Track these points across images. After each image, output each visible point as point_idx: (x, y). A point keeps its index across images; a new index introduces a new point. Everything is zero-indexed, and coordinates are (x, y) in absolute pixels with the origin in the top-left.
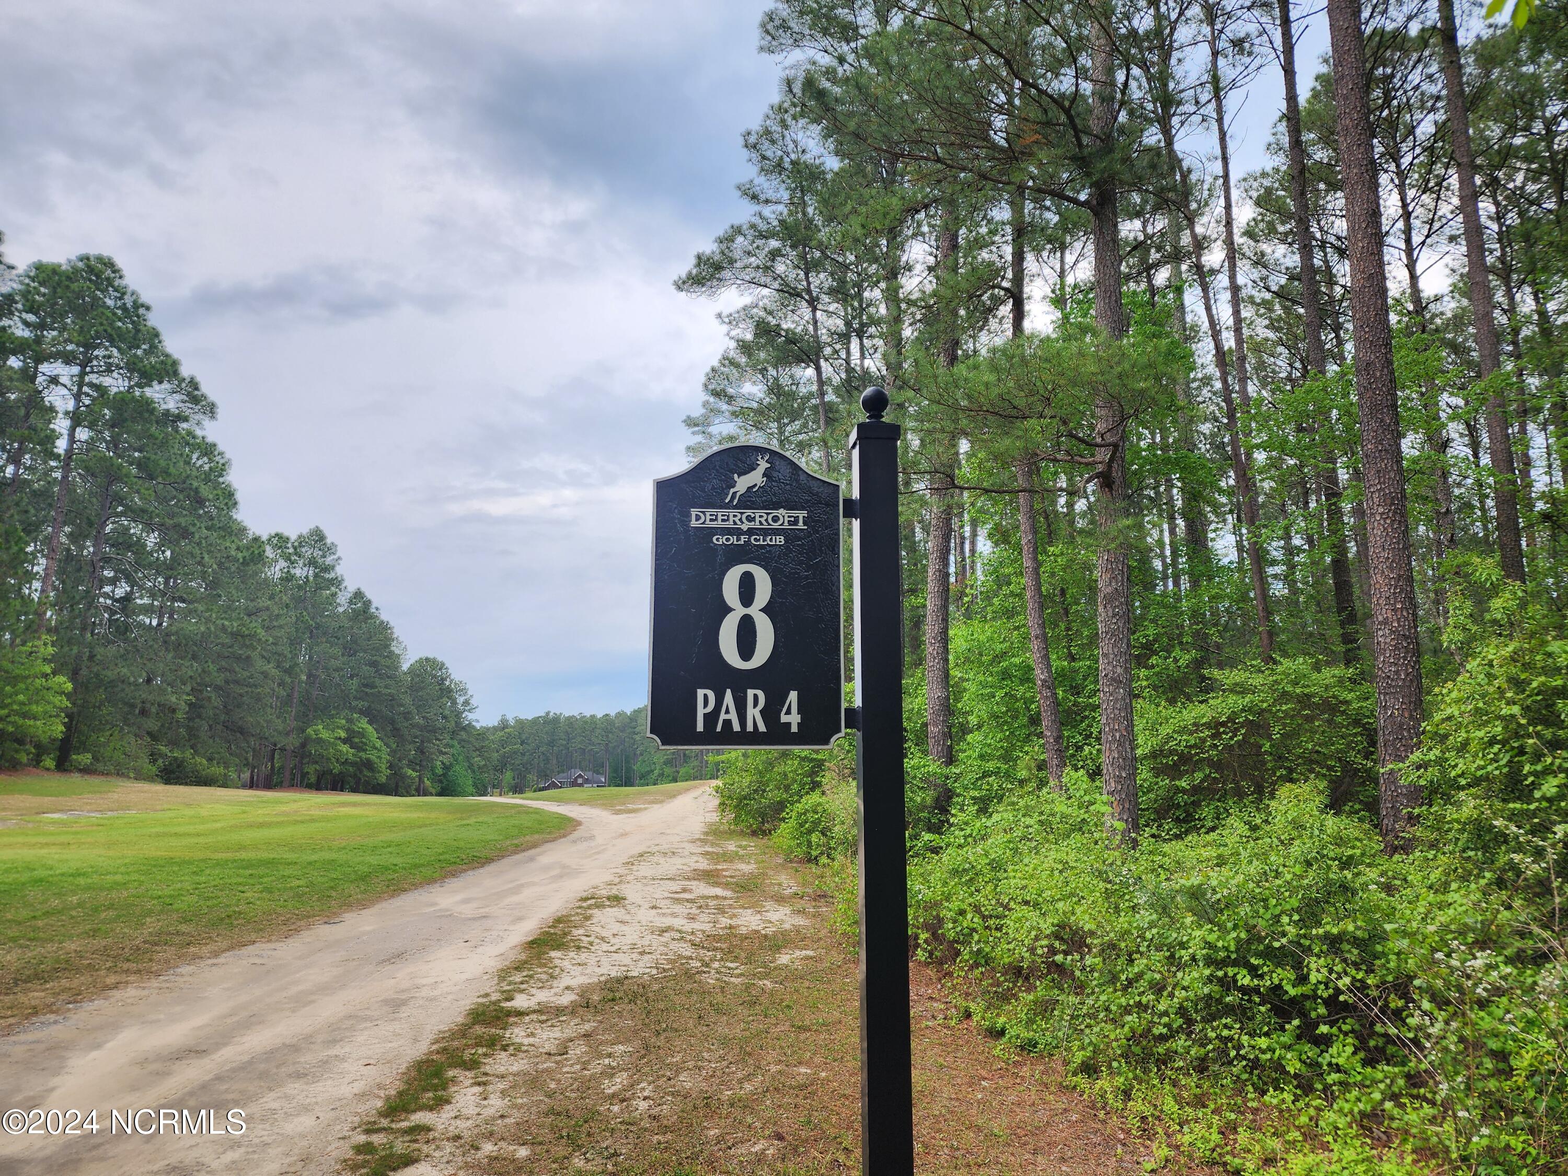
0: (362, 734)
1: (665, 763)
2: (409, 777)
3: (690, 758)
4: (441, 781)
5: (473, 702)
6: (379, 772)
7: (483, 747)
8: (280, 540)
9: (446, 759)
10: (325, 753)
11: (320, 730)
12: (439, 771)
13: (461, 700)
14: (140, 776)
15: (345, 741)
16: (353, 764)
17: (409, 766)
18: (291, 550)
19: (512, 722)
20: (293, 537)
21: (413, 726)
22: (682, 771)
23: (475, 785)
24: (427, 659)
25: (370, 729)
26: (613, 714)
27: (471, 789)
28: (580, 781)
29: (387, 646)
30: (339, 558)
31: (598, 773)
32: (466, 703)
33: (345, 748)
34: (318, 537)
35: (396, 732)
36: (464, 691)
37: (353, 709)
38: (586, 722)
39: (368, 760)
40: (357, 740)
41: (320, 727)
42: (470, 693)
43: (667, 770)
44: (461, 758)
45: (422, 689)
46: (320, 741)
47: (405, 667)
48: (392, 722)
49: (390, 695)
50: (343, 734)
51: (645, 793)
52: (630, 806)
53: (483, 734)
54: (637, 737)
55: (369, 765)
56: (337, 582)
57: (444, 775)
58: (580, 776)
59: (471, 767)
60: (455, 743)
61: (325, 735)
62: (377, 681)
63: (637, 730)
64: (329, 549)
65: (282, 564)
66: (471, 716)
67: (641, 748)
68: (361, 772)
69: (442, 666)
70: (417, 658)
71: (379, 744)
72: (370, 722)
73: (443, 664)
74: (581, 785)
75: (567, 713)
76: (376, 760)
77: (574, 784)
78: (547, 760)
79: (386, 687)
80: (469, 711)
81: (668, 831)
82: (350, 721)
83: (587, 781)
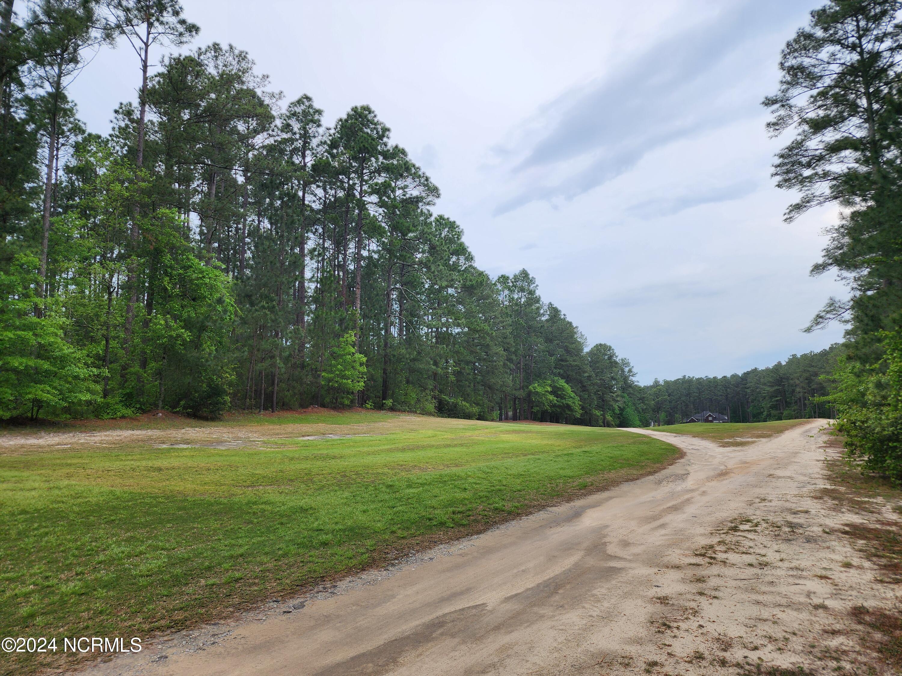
0: (562, 389)
1: (771, 407)
2: (595, 414)
3: (790, 403)
4: (619, 418)
5: (634, 370)
6: (576, 412)
7: (644, 397)
8: (504, 279)
9: (620, 404)
10: (540, 400)
11: (537, 387)
12: (617, 412)
13: (626, 369)
14: (425, 413)
15: (551, 393)
16: (559, 406)
17: (596, 409)
18: (511, 284)
19: (662, 383)
20: (511, 277)
21: (593, 384)
22: (786, 413)
23: (641, 421)
24: (601, 345)
25: (566, 386)
26: (729, 375)
27: (638, 423)
28: (710, 419)
29: (572, 337)
30: (537, 286)
31: (723, 414)
32: (630, 371)
33: (551, 397)
34: (524, 275)
35: (584, 388)
36: (628, 364)
37: (555, 375)
38: (710, 382)
39: (567, 404)
40: (559, 393)
41: (536, 385)
42: (631, 365)
43: (773, 412)
44: (630, 404)
45: (598, 362)
46: (537, 393)
47: (586, 350)
48: (581, 382)
49: (576, 365)
50: (549, 389)
51: (753, 428)
52: (739, 439)
53: (642, 390)
54: (748, 391)
55: (568, 407)
56: (538, 300)
57: (621, 414)
58: (710, 416)
59: (637, 409)
60: (626, 395)
61: (539, 389)
62: (568, 358)
63: (748, 386)
64: (531, 281)
65: (506, 292)
66: (634, 379)
67: (751, 398)
68: (565, 411)
69: (610, 348)
70: (595, 345)
71: (573, 395)
72: (567, 382)
73: (610, 347)
74: (711, 421)
75: (697, 376)
76: (572, 404)
77: (706, 420)
78: (687, 406)
79: (574, 361)
80: (632, 376)
81: (779, 473)
82: (553, 381)
83: (715, 419)
